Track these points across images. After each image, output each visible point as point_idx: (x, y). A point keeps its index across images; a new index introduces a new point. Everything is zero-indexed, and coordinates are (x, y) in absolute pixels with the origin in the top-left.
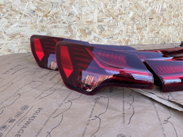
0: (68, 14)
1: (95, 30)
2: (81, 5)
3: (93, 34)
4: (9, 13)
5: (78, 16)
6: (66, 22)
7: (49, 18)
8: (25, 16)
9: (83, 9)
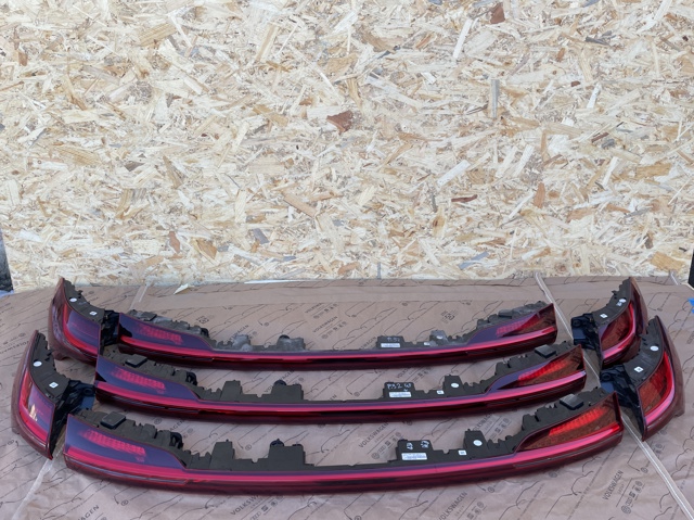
0: (168, 210)
1: (239, 241)
2: (201, 188)
3: (233, 251)
4: (55, 216)
5: (193, 213)
6: (164, 226)
7: (127, 220)
8: (83, 219)
9: (205, 196)
